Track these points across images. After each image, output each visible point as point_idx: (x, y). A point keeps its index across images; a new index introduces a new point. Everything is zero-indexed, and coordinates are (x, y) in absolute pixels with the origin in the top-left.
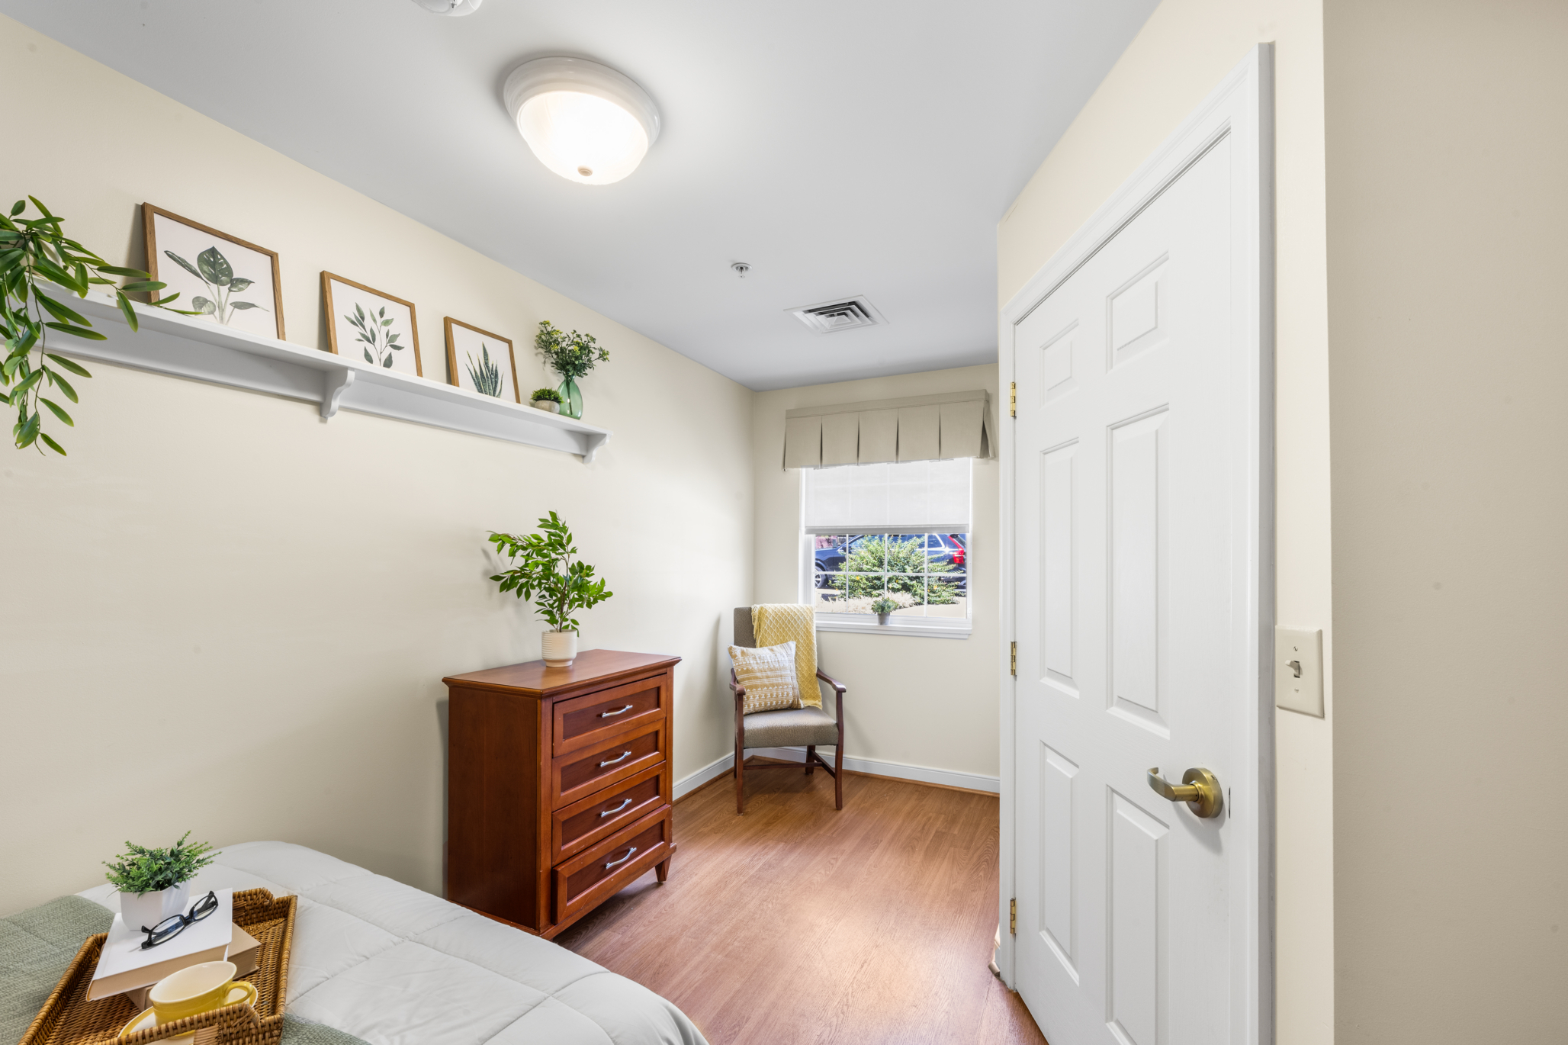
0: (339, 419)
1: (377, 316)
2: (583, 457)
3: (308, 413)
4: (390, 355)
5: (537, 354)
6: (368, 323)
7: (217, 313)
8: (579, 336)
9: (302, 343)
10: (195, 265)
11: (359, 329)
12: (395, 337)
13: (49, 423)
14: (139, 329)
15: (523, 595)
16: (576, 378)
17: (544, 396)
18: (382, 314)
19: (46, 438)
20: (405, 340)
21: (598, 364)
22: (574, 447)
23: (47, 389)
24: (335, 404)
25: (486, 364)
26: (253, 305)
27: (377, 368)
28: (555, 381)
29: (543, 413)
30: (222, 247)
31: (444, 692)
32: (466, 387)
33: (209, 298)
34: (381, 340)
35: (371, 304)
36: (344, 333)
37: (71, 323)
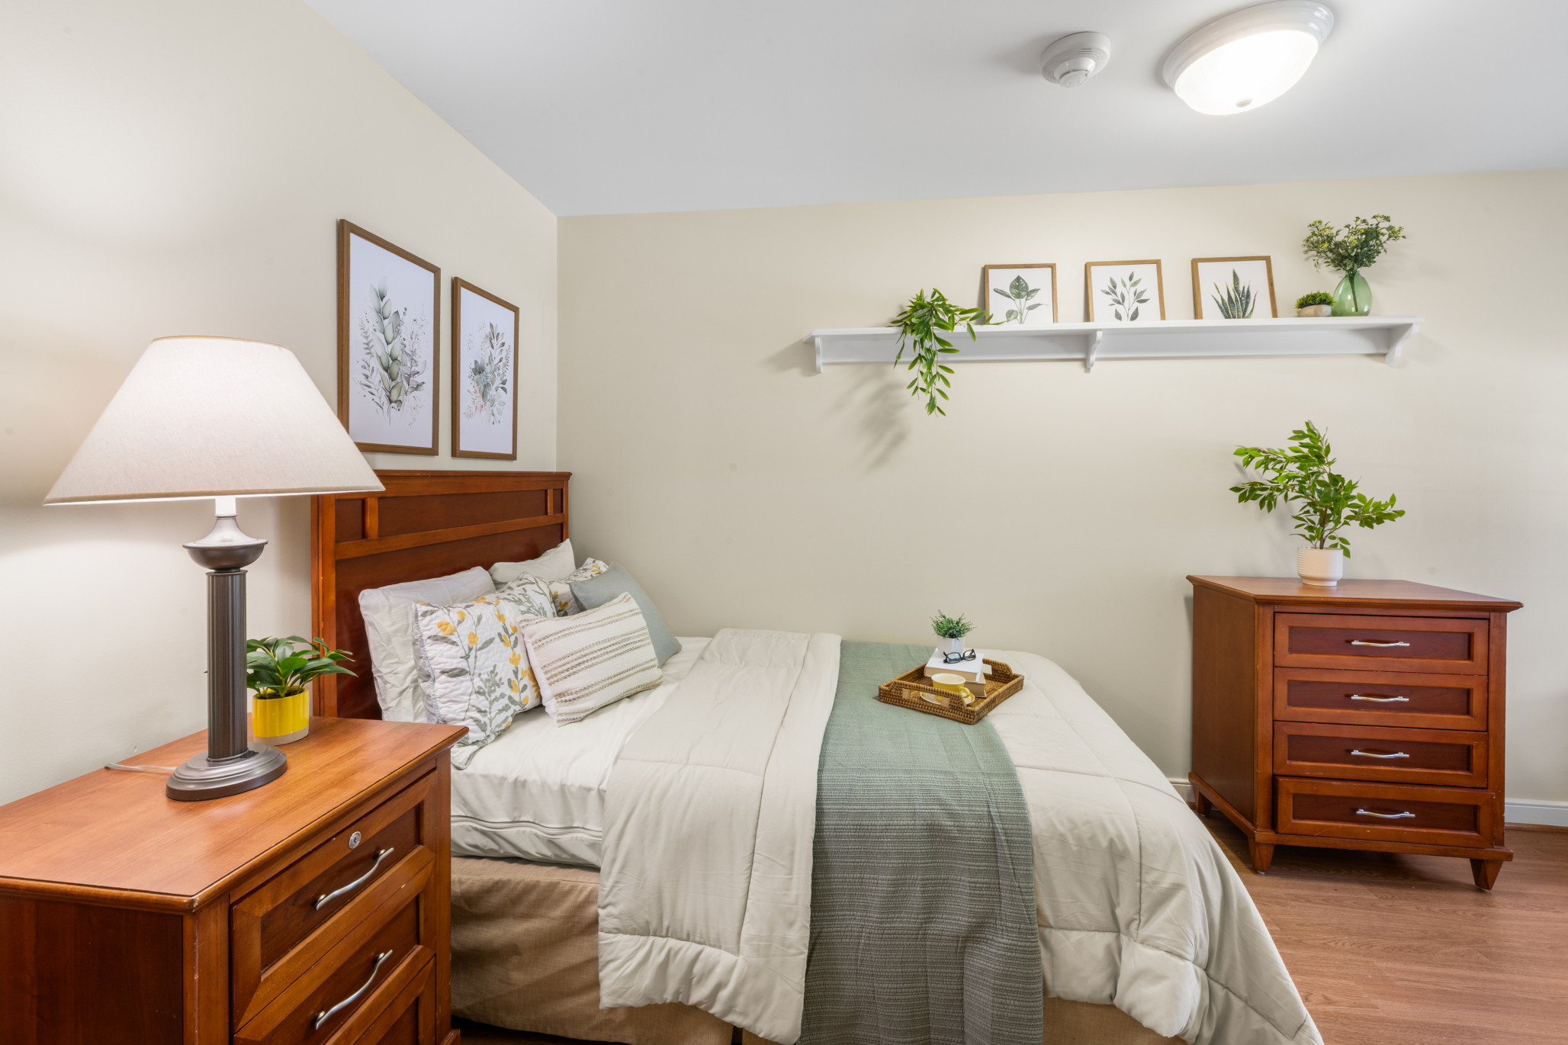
0: (1097, 367)
1: (1128, 283)
2: (1384, 355)
3: (1077, 367)
4: (1137, 309)
5: (1307, 259)
6: (1118, 291)
7: (1019, 317)
8: (1364, 221)
9: (1071, 321)
10: (1008, 291)
11: (1113, 296)
12: (1142, 293)
13: (940, 401)
14: (977, 339)
15: (1265, 507)
16: (1362, 271)
17: (1311, 302)
18: (1131, 278)
19: (938, 408)
20: (1152, 294)
21: (1390, 245)
22: (1365, 346)
23: (939, 384)
24: (1093, 358)
25: (1236, 289)
26: (1039, 305)
27: (1126, 323)
28: (1330, 280)
29: (1320, 321)
30: (1024, 274)
31: (1189, 589)
32: (1213, 316)
33: (1015, 309)
34: (1130, 298)
35: (1121, 273)
36: (1102, 304)
37: (947, 347)
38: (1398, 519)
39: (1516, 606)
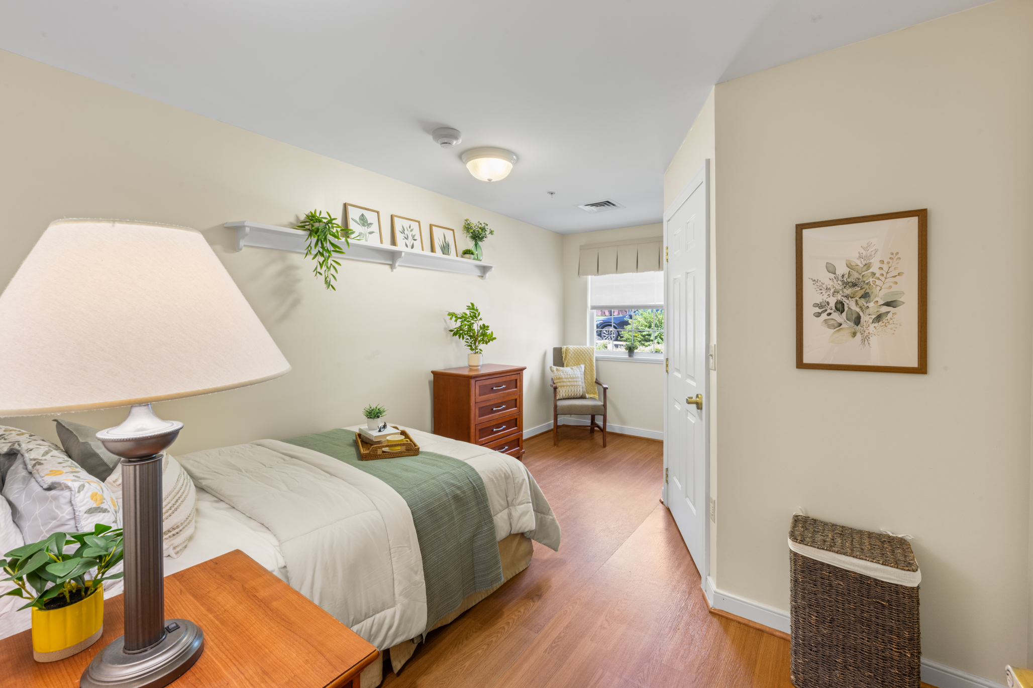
0: (398, 270)
1: (409, 230)
2: (482, 277)
3: (387, 268)
4: (413, 244)
5: (463, 233)
6: (406, 232)
7: (365, 237)
8: (481, 224)
9: (387, 245)
10: (358, 220)
11: (403, 235)
12: (414, 235)
13: (333, 282)
14: (350, 246)
15: (461, 338)
16: (480, 243)
17: (467, 252)
18: (410, 227)
19: (332, 286)
20: (418, 237)
21: (489, 236)
22: (478, 272)
23: (332, 271)
24: (397, 264)
25: (445, 241)
26: (373, 232)
27: (409, 250)
28: (470, 245)
29: (468, 261)
30: (366, 213)
31: (431, 377)
32: (439, 253)
33: (363, 232)
34: (410, 238)
35: (406, 224)
36: (399, 237)
37: (337, 250)
38: (494, 340)
39: (525, 368)
